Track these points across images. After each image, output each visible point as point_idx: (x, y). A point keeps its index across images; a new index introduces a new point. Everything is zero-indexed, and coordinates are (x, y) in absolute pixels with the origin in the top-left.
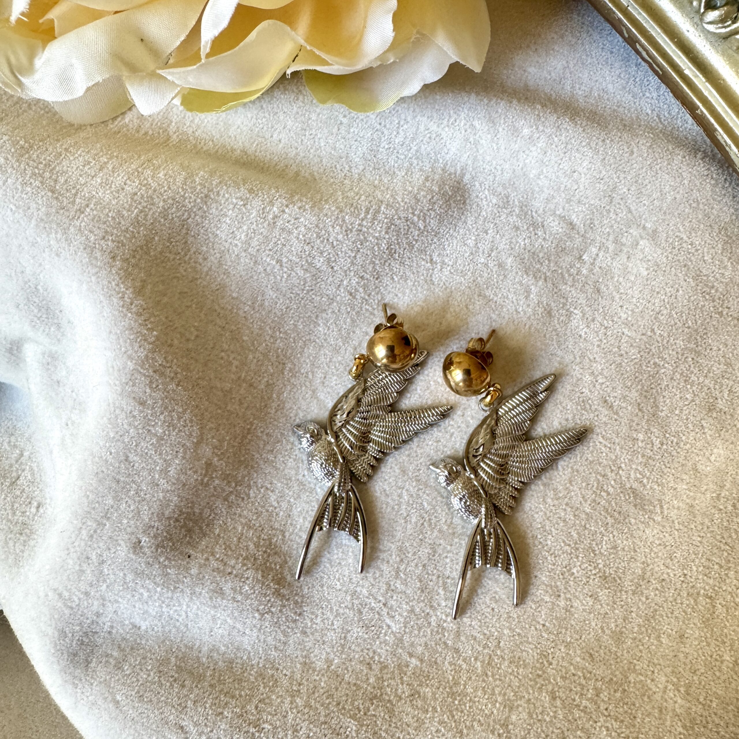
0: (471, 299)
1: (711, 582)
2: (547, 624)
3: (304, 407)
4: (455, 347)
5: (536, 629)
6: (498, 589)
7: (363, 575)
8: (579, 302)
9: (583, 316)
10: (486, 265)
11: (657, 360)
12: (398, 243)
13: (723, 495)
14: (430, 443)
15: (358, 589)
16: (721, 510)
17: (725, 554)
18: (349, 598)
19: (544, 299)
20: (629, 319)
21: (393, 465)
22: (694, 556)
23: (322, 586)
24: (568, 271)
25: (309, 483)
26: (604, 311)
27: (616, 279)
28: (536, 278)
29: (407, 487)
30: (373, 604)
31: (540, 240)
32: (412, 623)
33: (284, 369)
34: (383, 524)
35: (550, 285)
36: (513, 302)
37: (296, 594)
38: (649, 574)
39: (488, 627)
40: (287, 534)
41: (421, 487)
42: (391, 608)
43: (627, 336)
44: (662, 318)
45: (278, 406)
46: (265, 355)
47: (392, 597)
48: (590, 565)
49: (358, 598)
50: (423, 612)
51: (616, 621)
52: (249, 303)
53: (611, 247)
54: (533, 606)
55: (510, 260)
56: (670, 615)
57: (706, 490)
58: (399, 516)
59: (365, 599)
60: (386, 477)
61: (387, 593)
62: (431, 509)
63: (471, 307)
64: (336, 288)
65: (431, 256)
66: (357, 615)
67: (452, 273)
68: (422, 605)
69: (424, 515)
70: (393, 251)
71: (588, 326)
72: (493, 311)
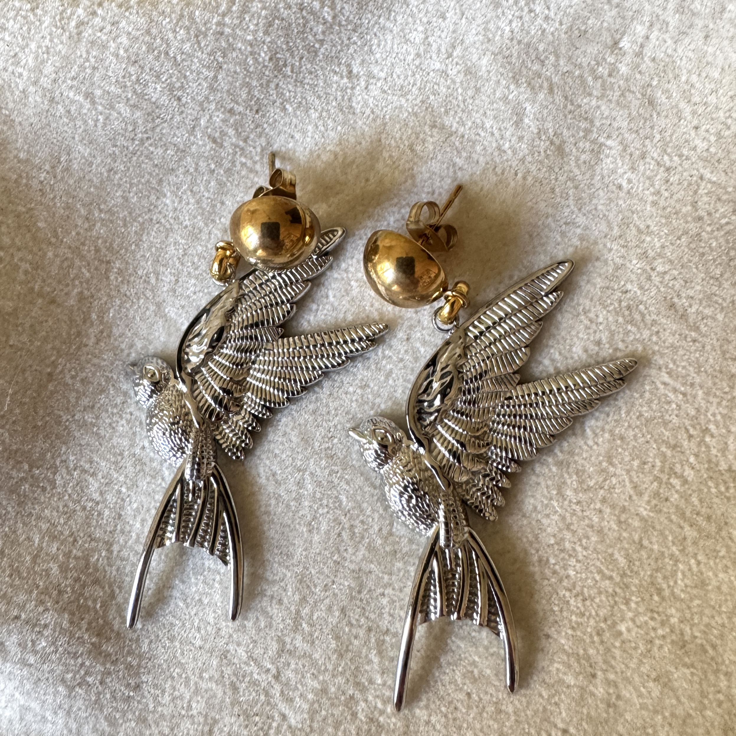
0: (417, 135)
4: (392, 219)
7: (237, 622)
9: (624, 150)
10: (444, 73)
12: (289, 49)
14: (351, 389)
15: (231, 647)
18: (215, 662)
19: (549, 125)
20: (713, 150)
21: (288, 430)
23: (172, 639)
25: (152, 460)
26: (663, 139)
27: (684, 79)
28: (533, 88)
29: (312, 467)
30: (256, 676)
31: (539, 21)
32: (324, 713)
33: (107, 270)
34: (272, 533)
36: (492, 134)
37: (129, 653)
40: (115, 548)
41: (336, 468)
42: (287, 684)
43: (710, 181)
45: (102, 332)
46: (76, 251)
47: (289, 664)
49: (230, 663)
50: (344, 693)
52: (47, 167)
55: (484, 61)
58: (298, 520)
59: (242, 666)
60: (277, 451)
61: (280, 656)
62: (354, 508)
63: (418, 148)
64: (188, 132)
65: (349, 66)
66: (229, 693)
67: (384, 92)
68: (340, 680)
69: (343, 518)
70: (281, 63)
71: (633, 169)
72: (458, 152)
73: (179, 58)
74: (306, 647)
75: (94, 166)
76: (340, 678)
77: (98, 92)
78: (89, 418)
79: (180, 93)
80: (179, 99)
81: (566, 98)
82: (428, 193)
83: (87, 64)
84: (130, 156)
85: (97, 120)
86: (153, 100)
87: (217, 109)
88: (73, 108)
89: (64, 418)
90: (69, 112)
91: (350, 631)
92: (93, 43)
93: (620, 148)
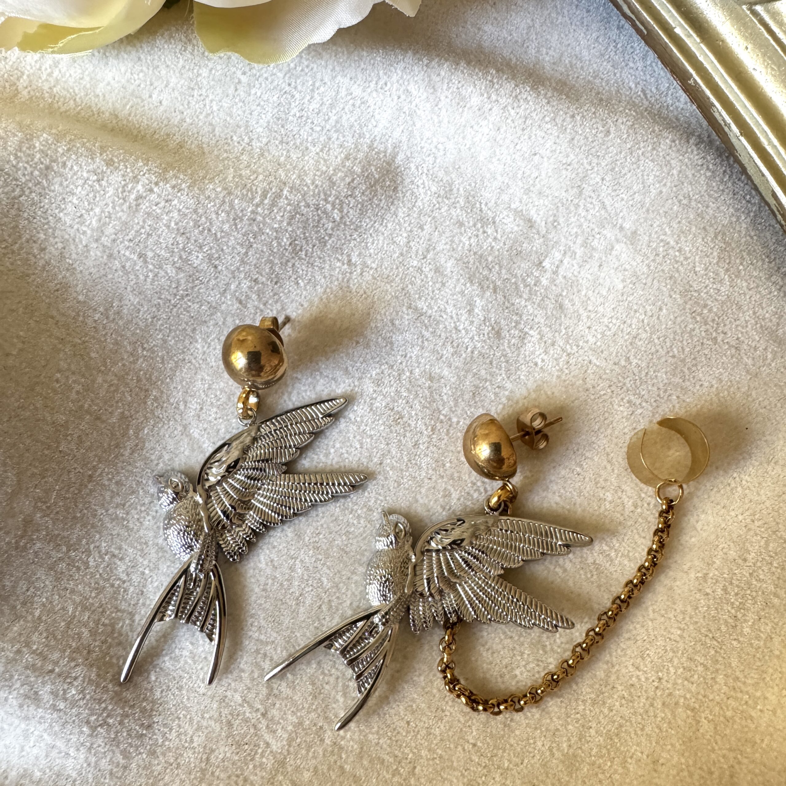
0: (397, 313)
1: (694, 688)
2: (479, 744)
3: (171, 447)
4: (374, 372)
5: (464, 750)
6: (415, 696)
8: (536, 320)
9: (541, 339)
10: (420, 270)
11: (632, 398)
12: (305, 238)
13: (711, 575)
16: (707, 594)
17: (713, 652)
18: (215, 706)
19: (492, 315)
20: (599, 344)
22: (671, 654)
24: (524, 280)
26: (566, 333)
27: (583, 293)
28: (482, 288)
29: (302, 556)
30: (248, 715)
32: (299, 740)
35: (500, 297)
36: (452, 317)
38: (613, 677)
39: (400, 746)
41: (320, 557)
42: (272, 719)
43: (595, 365)
44: (639, 343)
45: (137, 445)
47: (274, 705)
48: (538, 665)
49: (228, 706)
50: (315, 725)
51: (569, 740)
53: (580, 252)
54: (462, 719)
55: (449, 264)
56: (639, 732)
57: (690, 568)
58: (289, 596)
59: (238, 707)
60: (275, 544)
61: (268, 699)
62: (332, 587)
63: (397, 322)
64: (220, 293)
65: (349, 256)
67: (375, 279)
68: (313, 715)
69: (323, 594)
70: (298, 248)
71: (546, 352)
72: (426, 327)
74: (289, 692)
77: (150, 254)
78: (120, 513)
79: (217, 262)
80: (216, 267)
81: (505, 297)
83: (143, 231)
85: (147, 276)
86: (195, 265)
88: (128, 264)
89: (99, 512)
90: (124, 267)
91: (323, 679)
92: (149, 214)
93: (539, 337)
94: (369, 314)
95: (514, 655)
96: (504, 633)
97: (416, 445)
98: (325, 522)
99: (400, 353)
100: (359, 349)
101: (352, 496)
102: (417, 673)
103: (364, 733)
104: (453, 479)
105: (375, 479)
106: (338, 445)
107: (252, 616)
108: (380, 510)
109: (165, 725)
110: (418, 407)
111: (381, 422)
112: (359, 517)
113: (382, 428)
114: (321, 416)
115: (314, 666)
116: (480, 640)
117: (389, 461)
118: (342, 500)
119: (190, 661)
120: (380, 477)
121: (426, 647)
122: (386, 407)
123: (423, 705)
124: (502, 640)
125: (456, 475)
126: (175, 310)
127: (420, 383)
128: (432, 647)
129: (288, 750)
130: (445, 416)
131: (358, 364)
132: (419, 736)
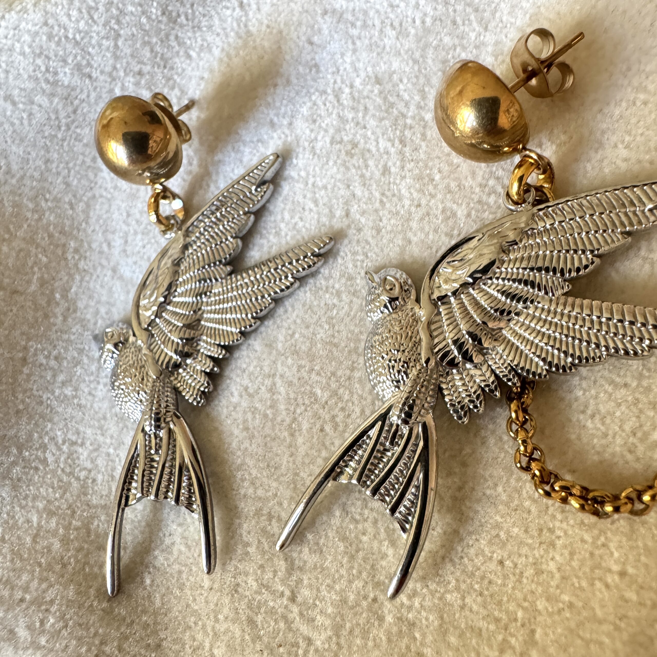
0: (312, 27)
4: (305, 109)
5: (607, 585)
6: (498, 518)
33: (65, 252)
39: (500, 603)
41: (303, 363)
47: (301, 581)
59: (255, 596)
60: (244, 366)
61: (290, 574)
62: (331, 397)
66: (248, 630)
69: (321, 411)
72: (353, 24)
73: (78, 37)
74: (315, 558)
75: (31, 162)
76: (356, 582)
82: (333, 73)
84: (60, 143)
87: (126, 74)
91: (356, 528)
94: (280, 47)
95: (641, 411)
96: (612, 382)
97: (386, 171)
98: (297, 316)
99: (330, 71)
100: (278, 91)
101: (322, 270)
102: (490, 483)
103: (438, 595)
104: (450, 192)
105: (346, 236)
106: (287, 216)
107: (239, 468)
108: (363, 274)
109: (175, 641)
110: (372, 123)
111: (331, 163)
112: (338, 294)
113: (335, 170)
114: (253, 188)
115: (338, 513)
116: (575, 405)
117: (356, 207)
118: (311, 281)
119: (183, 548)
120: (352, 231)
121: (492, 441)
122: (332, 143)
123: (516, 530)
124: (610, 395)
125: (453, 185)
126: (65, 144)
127: (365, 93)
128: (501, 439)
129: (338, 644)
130: (413, 118)
131: (283, 109)
132: (525, 581)
